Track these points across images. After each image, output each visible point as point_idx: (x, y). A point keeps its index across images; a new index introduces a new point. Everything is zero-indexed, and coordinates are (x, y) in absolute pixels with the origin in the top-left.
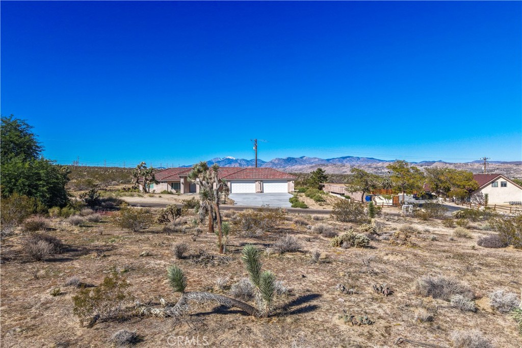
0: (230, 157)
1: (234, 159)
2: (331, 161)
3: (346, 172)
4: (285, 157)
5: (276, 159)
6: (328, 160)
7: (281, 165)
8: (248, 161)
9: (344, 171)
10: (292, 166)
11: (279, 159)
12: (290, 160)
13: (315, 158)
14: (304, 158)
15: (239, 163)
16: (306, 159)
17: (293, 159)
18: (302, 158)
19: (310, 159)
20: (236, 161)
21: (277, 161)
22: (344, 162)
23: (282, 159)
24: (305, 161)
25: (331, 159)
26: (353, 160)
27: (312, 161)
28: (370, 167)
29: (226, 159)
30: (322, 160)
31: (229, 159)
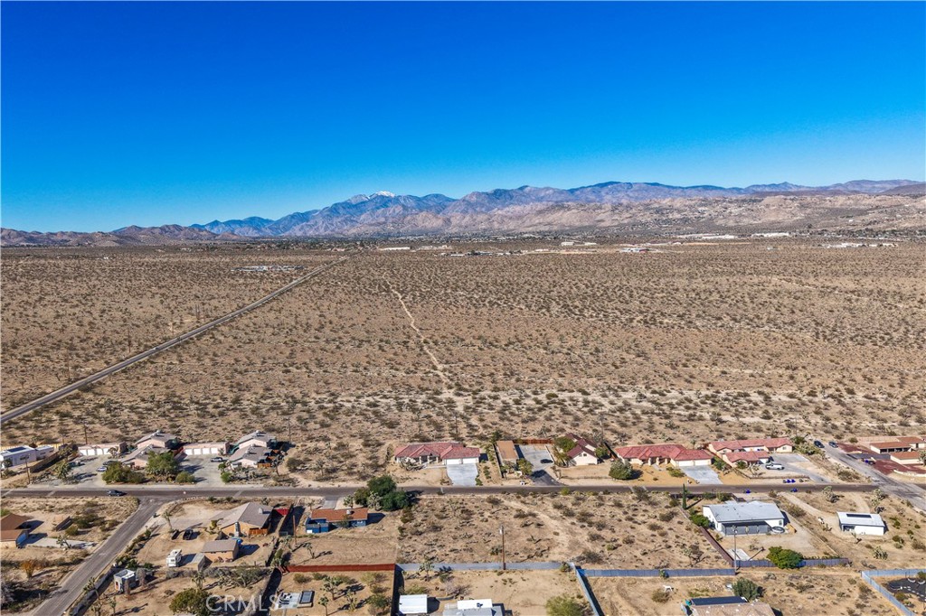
0: (385, 193)
1: (393, 195)
2: (578, 192)
3: (602, 221)
4: (490, 189)
5: (473, 193)
6: (572, 191)
7: (482, 205)
8: (418, 199)
9: (598, 218)
10: (504, 206)
11: (479, 194)
12: (499, 196)
13: (548, 189)
14: (527, 190)
15: (403, 206)
16: (530, 191)
17: (505, 191)
18: (521, 188)
19: (538, 190)
20: (397, 199)
21: (474, 198)
22: (603, 193)
23: (483, 193)
24: (528, 195)
25: (577, 190)
26: (619, 188)
27: (542, 195)
28: (647, 207)
29: (378, 197)
30: (561, 192)
31: (383, 197)
